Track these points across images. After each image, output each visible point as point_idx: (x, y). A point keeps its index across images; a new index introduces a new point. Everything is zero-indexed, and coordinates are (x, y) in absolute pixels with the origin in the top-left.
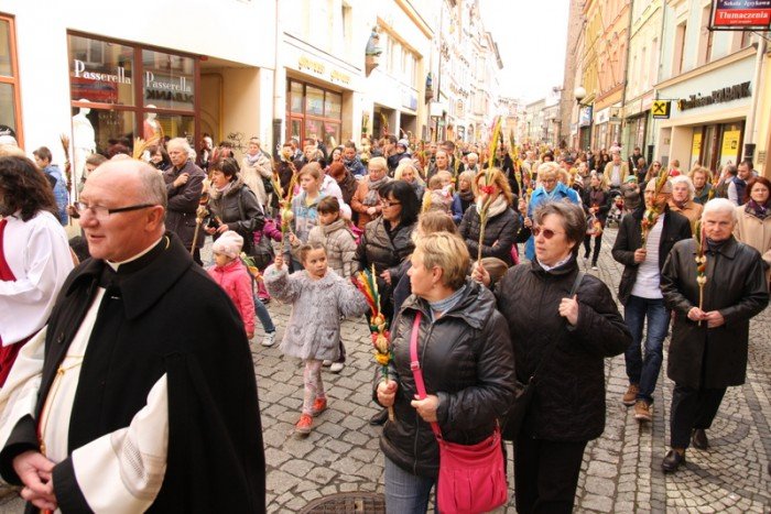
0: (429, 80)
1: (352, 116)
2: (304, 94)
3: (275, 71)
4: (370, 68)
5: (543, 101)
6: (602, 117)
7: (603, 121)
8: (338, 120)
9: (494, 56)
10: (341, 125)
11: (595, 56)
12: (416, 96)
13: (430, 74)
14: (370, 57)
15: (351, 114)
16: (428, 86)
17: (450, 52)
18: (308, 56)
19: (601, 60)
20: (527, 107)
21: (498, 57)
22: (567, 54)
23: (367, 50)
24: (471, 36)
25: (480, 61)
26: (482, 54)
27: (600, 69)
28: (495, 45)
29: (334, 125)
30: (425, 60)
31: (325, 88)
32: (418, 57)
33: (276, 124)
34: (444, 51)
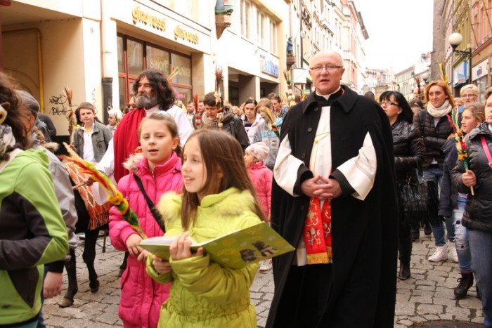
0: (290, 45)
1: (203, 80)
2: (145, 54)
3: (101, 22)
4: (221, 28)
5: (412, 68)
6: (479, 72)
7: (481, 75)
8: (188, 85)
9: (358, 26)
10: (191, 90)
11: (467, 9)
12: (276, 62)
13: (290, 39)
14: (220, 16)
15: (202, 77)
16: (289, 52)
17: (312, 20)
18: (143, 9)
19: (474, 12)
20: (396, 76)
21: (363, 27)
22: (435, 15)
23: (216, 9)
24: (333, 5)
25: (344, 31)
26: (345, 24)
27: (473, 22)
28: (359, 15)
29: (185, 91)
30: (285, 25)
31: (170, 49)
32: (276, 22)
33: (106, 83)
34: (305, 18)
